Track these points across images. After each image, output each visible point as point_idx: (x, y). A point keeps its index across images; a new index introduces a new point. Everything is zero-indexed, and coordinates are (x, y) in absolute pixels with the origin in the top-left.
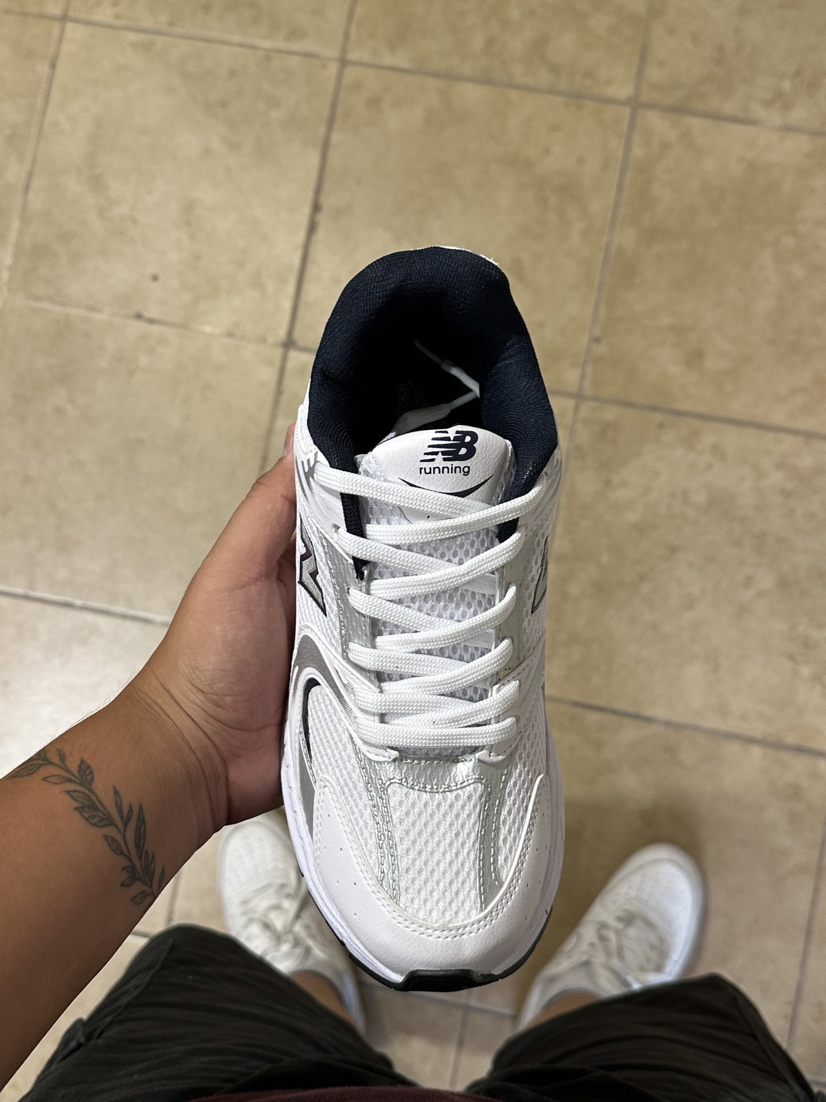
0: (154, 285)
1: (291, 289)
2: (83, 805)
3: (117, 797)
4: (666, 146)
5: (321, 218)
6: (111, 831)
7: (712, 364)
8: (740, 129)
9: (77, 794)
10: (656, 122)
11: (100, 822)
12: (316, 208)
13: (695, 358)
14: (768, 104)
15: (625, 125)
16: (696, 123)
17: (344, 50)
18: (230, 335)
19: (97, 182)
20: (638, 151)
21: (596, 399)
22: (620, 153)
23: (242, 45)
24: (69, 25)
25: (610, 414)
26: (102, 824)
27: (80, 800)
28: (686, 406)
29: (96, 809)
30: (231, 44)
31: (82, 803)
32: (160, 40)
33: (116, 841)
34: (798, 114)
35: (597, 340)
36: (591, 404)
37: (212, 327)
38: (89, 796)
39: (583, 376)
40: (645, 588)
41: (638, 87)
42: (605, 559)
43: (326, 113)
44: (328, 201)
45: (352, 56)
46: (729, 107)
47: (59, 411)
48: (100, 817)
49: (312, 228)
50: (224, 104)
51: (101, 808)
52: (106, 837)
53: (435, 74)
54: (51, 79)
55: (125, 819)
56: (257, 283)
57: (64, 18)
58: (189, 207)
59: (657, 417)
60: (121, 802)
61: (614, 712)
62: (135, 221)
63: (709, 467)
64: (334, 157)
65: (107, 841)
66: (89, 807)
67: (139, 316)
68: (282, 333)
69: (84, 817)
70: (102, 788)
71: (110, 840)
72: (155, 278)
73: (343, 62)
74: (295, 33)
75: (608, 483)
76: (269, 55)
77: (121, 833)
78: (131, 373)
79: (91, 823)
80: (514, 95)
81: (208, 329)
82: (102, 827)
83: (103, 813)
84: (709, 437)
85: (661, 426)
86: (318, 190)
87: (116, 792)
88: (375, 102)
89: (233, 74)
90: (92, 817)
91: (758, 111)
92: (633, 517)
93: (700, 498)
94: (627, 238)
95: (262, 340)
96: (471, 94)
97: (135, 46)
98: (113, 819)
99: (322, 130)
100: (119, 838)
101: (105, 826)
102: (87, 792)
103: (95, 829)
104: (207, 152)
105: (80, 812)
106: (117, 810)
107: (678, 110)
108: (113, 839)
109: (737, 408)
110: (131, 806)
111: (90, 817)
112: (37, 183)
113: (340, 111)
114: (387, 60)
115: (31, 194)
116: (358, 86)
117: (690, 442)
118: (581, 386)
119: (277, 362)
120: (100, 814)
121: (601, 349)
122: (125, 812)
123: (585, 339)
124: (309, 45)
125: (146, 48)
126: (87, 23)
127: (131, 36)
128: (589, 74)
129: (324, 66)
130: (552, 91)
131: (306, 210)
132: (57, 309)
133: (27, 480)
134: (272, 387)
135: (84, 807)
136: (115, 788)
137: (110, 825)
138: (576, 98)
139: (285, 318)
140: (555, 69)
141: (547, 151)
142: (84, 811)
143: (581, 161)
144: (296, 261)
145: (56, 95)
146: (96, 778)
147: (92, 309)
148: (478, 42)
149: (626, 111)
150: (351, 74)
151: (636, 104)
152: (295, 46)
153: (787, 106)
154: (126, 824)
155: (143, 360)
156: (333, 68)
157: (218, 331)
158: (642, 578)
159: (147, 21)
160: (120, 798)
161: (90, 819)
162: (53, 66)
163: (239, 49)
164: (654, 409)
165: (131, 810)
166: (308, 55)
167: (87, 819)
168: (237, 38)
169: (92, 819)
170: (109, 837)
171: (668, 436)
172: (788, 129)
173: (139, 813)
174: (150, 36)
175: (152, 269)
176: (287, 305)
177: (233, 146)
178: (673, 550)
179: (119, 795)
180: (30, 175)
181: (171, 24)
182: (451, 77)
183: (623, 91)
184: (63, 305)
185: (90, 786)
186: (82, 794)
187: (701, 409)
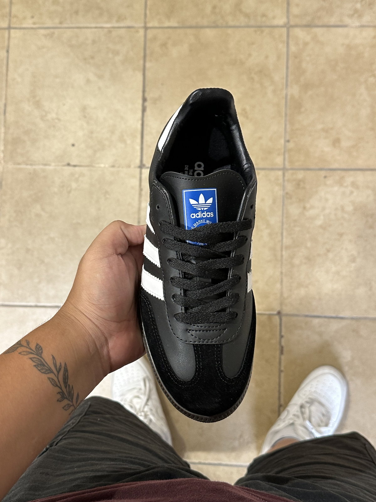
0: (73, 148)
1: (139, 140)
2: (38, 364)
3: (54, 360)
4: (306, 44)
5: (147, 104)
6: (51, 376)
7: (345, 144)
8: (340, 30)
9: (35, 359)
10: (299, 33)
11: (45, 372)
12: (144, 100)
13: (336, 142)
14: (351, 16)
15: (285, 38)
16: (318, 31)
17: (145, 23)
18: (113, 166)
19: (38, 104)
20: (293, 48)
21: (292, 169)
22: (285, 50)
23: (96, 28)
24: (12, 31)
25: (300, 175)
26: (47, 372)
27: (36, 362)
28: (335, 166)
29: (44, 365)
30: (91, 28)
31: (37, 363)
32: (57, 31)
33: (53, 379)
34: (366, 19)
35: (288, 141)
36: (290, 172)
37: (104, 164)
38: (40, 360)
39: (284, 159)
40: (331, 255)
41: (288, 17)
42: (309, 244)
43: (142, 54)
44: (148, 96)
45: (150, 25)
46: (333, 20)
47: (38, 215)
48: (46, 369)
49: (144, 110)
50: (92, 58)
51: (46, 365)
52: (49, 378)
53: (191, 27)
54: (8, 58)
55: (58, 370)
56: (122, 140)
57: (9, 28)
58: (84, 109)
59: (323, 173)
60: (56, 362)
61: (325, 317)
62: (59, 120)
63: (352, 192)
64: (149, 74)
65: (50, 381)
66: (40, 365)
67: (69, 165)
68: (138, 162)
69: (38, 369)
70: (47, 356)
71: (51, 380)
72: (73, 145)
73: (146, 28)
74: (120, 18)
75: (304, 208)
76: (110, 30)
77: (56, 376)
78: (69, 192)
79: (42, 372)
80: (230, 31)
81: (102, 165)
82: (47, 374)
83: (48, 368)
84: (349, 178)
85: (325, 177)
86: (144, 91)
87: (53, 358)
88: (164, 45)
89: (94, 42)
90: (42, 369)
91: (347, 21)
92: (319, 222)
93: (350, 208)
94: (294, 90)
95: (129, 166)
96: (209, 33)
97: (45, 36)
98: (52, 370)
99: (141, 62)
100: (55, 379)
101: (48, 373)
102: (39, 358)
103: (43, 375)
104: (88, 81)
105: (37, 368)
106: (54, 366)
107: (308, 26)
108: (52, 379)
109: (360, 163)
110: (60, 363)
111: (41, 370)
112: (9, 109)
113: (148, 52)
114: (167, 24)
115: (7, 115)
116: (155, 38)
117: (340, 182)
118: (284, 164)
119: (138, 176)
120: (46, 368)
121: (291, 145)
122: (58, 367)
123: (282, 141)
124: (128, 23)
125: (51, 35)
126: (21, 28)
127: (42, 32)
128: (264, 15)
129: (137, 32)
130: (248, 26)
131: (140, 101)
132: (29, 167)
133: (28, 250)
134: (137, 188)
135: (38, 365)
136: (53, 356)
137: (50, 373)
138: (259, 27)
139: (139, 154)
140: (247, 16)
141: (250, 55)
142: (38, 366)
143: (267, 57)
144: (139, 126)
145: (11, 65)
146: (43, 352)
147: (45, 165)
148: (209, 9)
149: (284, 30)
150: (150, 34)
151: (288, 26)
152: (122, 25)
153: (360, 16)
154: (58, 372)
155: (74, 185)
156: (142, 32)
157: (107, 166)
158: (328, 251)
159: (49, 24)
160: (55, 360)
161: (41, 371)
162: (8, 51)
163: (96, 30)
164: (321, 169)
165: (61, 365)
166: (129, 27)
167: (39, 370)
168: (93, 25)
169: (42, 370)
170: (50, 378)
171: (329, 182)
172: (363, 26)
173: (65, 367)
174: (52, 30)
175: (72, 141)
176: (138, 148)
177: (100, 77)
178: (341, 235)
179: (55, 359)
180: (5, 105)
181: (61, 23)
182: (198, 27)
183: (281, 21)
184: (31, 165)
185: (41, 355)
186: (37, 359)
187: (344, 166)
